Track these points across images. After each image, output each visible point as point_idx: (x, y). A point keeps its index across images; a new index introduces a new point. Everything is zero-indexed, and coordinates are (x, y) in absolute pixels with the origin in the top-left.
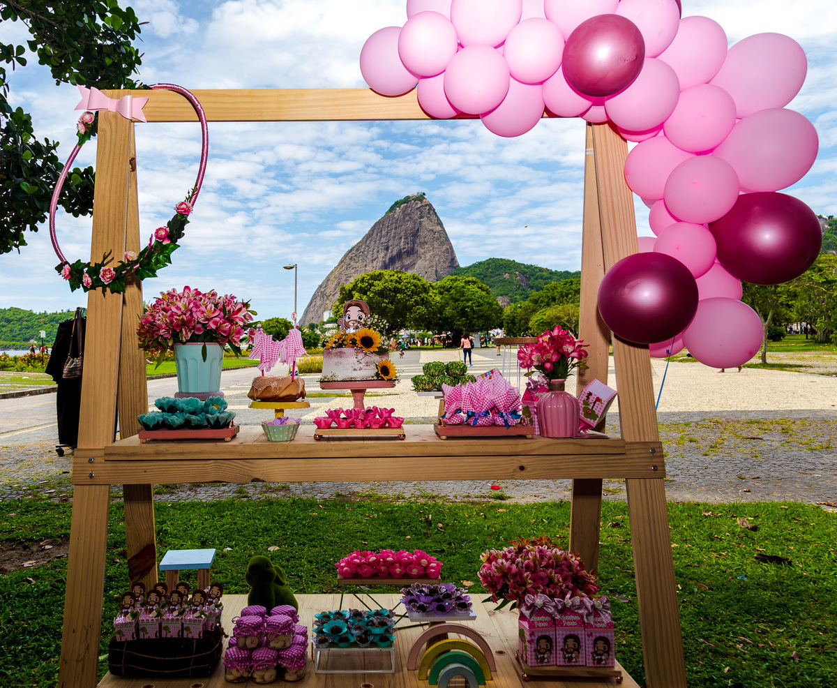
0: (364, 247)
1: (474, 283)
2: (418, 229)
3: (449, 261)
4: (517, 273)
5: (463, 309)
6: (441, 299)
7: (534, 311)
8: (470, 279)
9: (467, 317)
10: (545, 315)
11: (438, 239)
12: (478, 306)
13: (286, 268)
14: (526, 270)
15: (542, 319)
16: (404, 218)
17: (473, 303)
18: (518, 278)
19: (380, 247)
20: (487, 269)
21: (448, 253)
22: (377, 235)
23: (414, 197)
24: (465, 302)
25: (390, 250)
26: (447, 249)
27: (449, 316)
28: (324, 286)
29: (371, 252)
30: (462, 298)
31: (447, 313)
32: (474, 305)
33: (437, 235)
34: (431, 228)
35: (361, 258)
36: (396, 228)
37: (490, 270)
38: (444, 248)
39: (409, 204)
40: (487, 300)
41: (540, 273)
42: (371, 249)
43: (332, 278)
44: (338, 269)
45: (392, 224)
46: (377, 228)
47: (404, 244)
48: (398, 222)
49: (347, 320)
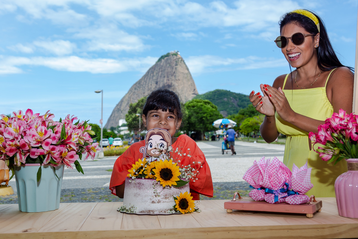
0: (143, 82)
1: (209, 103)
2: (174, 72)
3: (193, 90)
4: (231, 98)
5: (202, 118)
6: (189, 112)
7: (243, 119)
8: (206, 100)
9: (204, 124)
10: (249, 121)
11: (186, 78)
12: (210, 116)
13: (96, 92)
14: (237, 96)
15: (248, 124)
16: (166, 65)
17: (207, 115)
18: (232, 101)
19: (153, 82)
20: (214, 95)
21: (192, 86)
22: (151, 75)
23: (172, 54)
24: (202, 114)
25: (158, 84)
26: (191, 84)
27: (193, 122)
28: (119, 105)
29: (147, 85)
30: (201, 112)
31: (192, 121)
32: (208, 116)
33: (186, 76)
34: (182, 71)
35: (141, 89)
36: (162, 71)
37: (216, 96)
38: (190, 83)
39: (169, 57)
40: (215, 113)
41: (244, 98)
42: (147, 83)
43: (124, 100)
44: (128, 95)
45: (159, 69)
46: (151, 71)
47: (167, 81)
48: (163, 68)
49: (149, 148)
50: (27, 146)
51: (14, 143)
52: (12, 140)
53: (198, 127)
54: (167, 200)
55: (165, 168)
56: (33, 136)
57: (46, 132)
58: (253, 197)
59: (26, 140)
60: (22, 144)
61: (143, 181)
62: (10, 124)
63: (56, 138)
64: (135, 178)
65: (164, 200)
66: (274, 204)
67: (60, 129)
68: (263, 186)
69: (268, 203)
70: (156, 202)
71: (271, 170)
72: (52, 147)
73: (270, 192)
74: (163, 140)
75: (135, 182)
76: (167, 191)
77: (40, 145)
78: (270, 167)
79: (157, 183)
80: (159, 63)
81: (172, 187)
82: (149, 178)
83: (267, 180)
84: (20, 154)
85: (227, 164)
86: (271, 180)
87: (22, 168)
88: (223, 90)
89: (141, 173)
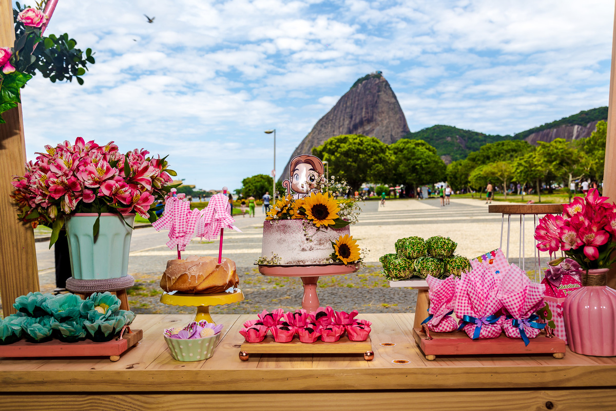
0: (332, 116)
1: (423, 145)
2: (376, 102)
3: (402, 127)
5: (414, 167)
6: (396, 158)
7: (473, 167)
8: (420, 141)
9: (417, 173)
10: (482, 171)
11: (392, 109)
12: (427, 164)
13: (267, 133)
14: (465, 134)
15: (479, 174)
16: (365, 92)
17: (422, 161)
18: (458, 141)
19: (346, 116)
20: (433, 133)
21: (401, 120)
22: (343, 106)
23: (373, 75)
24: (415, 161)
25: (353, 119)
26: (400, 117)
27: (402, 172)
28: (300, 148)
29: (338, 121)
30: (413, 158)
31: (401, 170)
32: (423, 163)
33: (392, 106)
34: (387, 100)
35: (330, 125)
36: (358, 100)
37: (435, 134)
38: (398, 116)
39: (369, 81)
40: (433, 159)
41: (476, 137)
42: (338, 118)
43: (307, 141)
44: (312, 134)
45: (355, 97)
46: (343, 100)
47: (365, 114)
48: (360, 95)
53: (410, 178)
74: (314, 169)
80: (354, 89)
85: (447, 232)
88: (445, 126)
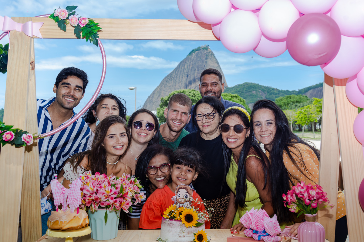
0: (174, 75)
1: (236, 97)
4: (260, 91)
8: (234, 95)
14: (265, 89)
16: (197, 59)
18: (261, 93)
19: (184, 75)
20: (243, 88)
22: (182, 68)
23: (203, 48)
25: (189, 77)
29: (178, 78)
34: (212, 65)
35: (172, 81)
36: (192, 65)
37: (245, 89)
39: (200, 51)
41: (272, 91)
42: (178, 76)
44: (160, 87)
45: (190, 62)
46: (182, 64)
48: (194, 61)
49: (178, 198)
50: (99, 200)
51: (91, 198)
52: (90, 196)
54: (189, 235)
55: (188, 214)
56: (103, 193)
57: (111, 191)
58: (246, 234)
59: (99, 196)
60: (95, 198)
61: (173, 222)
62: (87, 182)
63: (117, 192)
64: (169, 219)
65: (187, 235)
66: (258, 241)
67: (119, 186)
68: (252, 228)
69: (255, 239)
70: (182, 236)
71: (257, 218)
72: (115, 200)
73: (256, 232)
74: (187, 192)
75: (168, 222)
76: (189, 229)
77: (107, 199)
78: (256, 216)
79: (183, 225)
80: (190, 57)
81: (193, 227)
82: (177, 220)
83: (254, 225)
84: (94, 204)
86: (257, 225)
87: (95, 212)
88: (251, 83)
89: (172, 216)
